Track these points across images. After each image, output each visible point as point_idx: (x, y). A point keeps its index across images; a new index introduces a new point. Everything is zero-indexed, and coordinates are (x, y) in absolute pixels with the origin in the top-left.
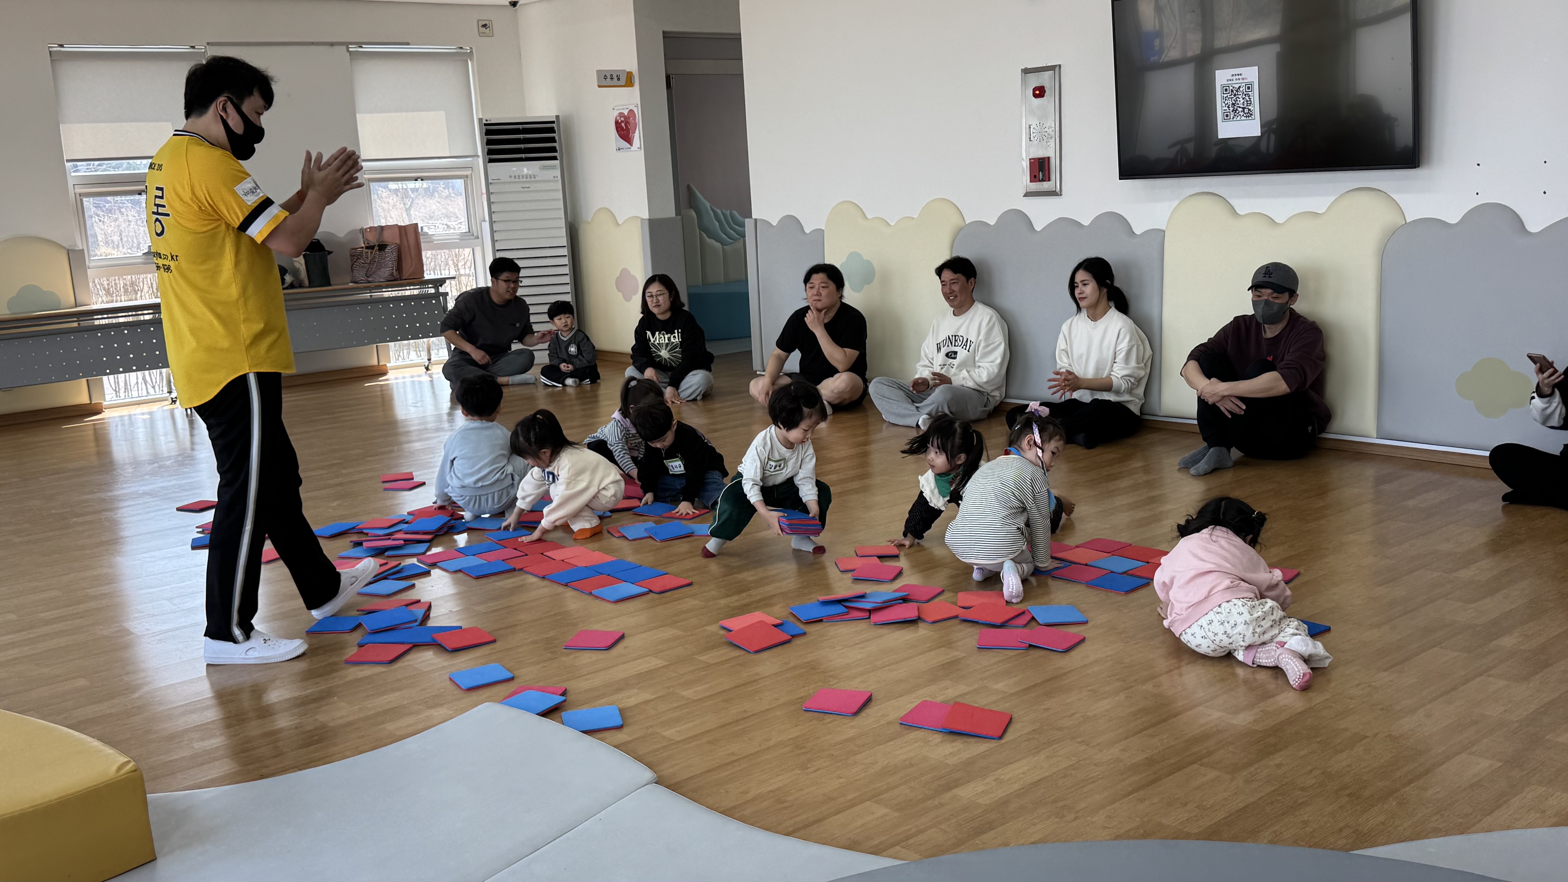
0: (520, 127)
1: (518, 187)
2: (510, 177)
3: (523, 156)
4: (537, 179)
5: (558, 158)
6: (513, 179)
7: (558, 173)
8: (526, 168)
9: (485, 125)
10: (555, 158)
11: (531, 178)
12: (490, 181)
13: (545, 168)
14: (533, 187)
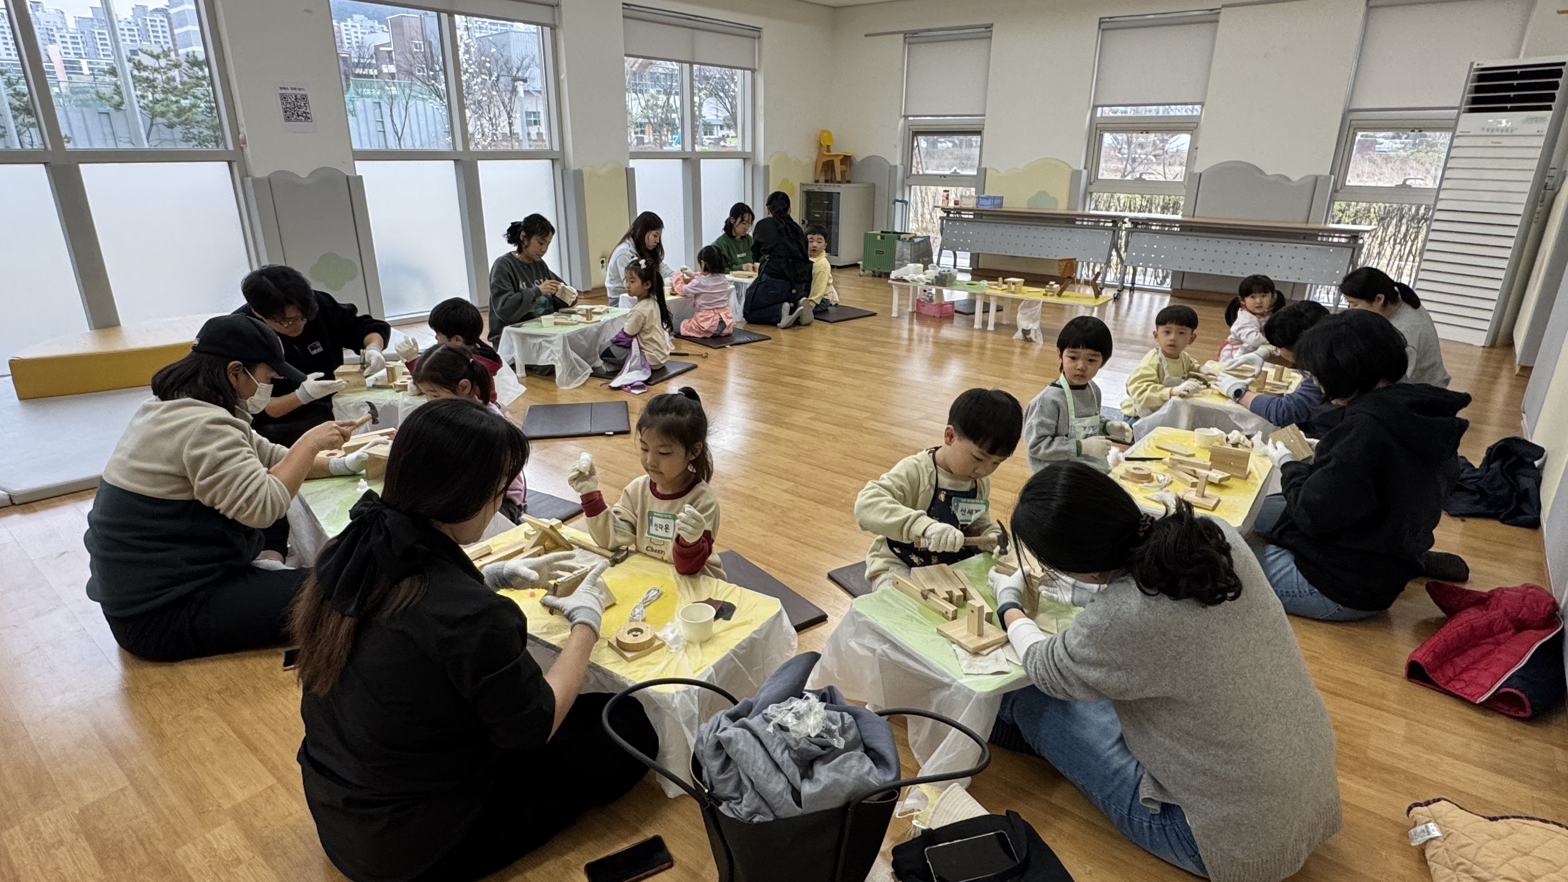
0: (1519, 71)
1: (1488, 142)
2: (1483, 129)
3: (1509, 105)
4: (1514, 133)
5: (1553, 107)
6: (1485, 133)
7: (1545, 127)
8: (1504, 120)
9: (1477, 70)
10: (1549, 108)
11: (1507, 131)
12: (1457, 133)
13: (1529, 120)
14: (1506, 142)
